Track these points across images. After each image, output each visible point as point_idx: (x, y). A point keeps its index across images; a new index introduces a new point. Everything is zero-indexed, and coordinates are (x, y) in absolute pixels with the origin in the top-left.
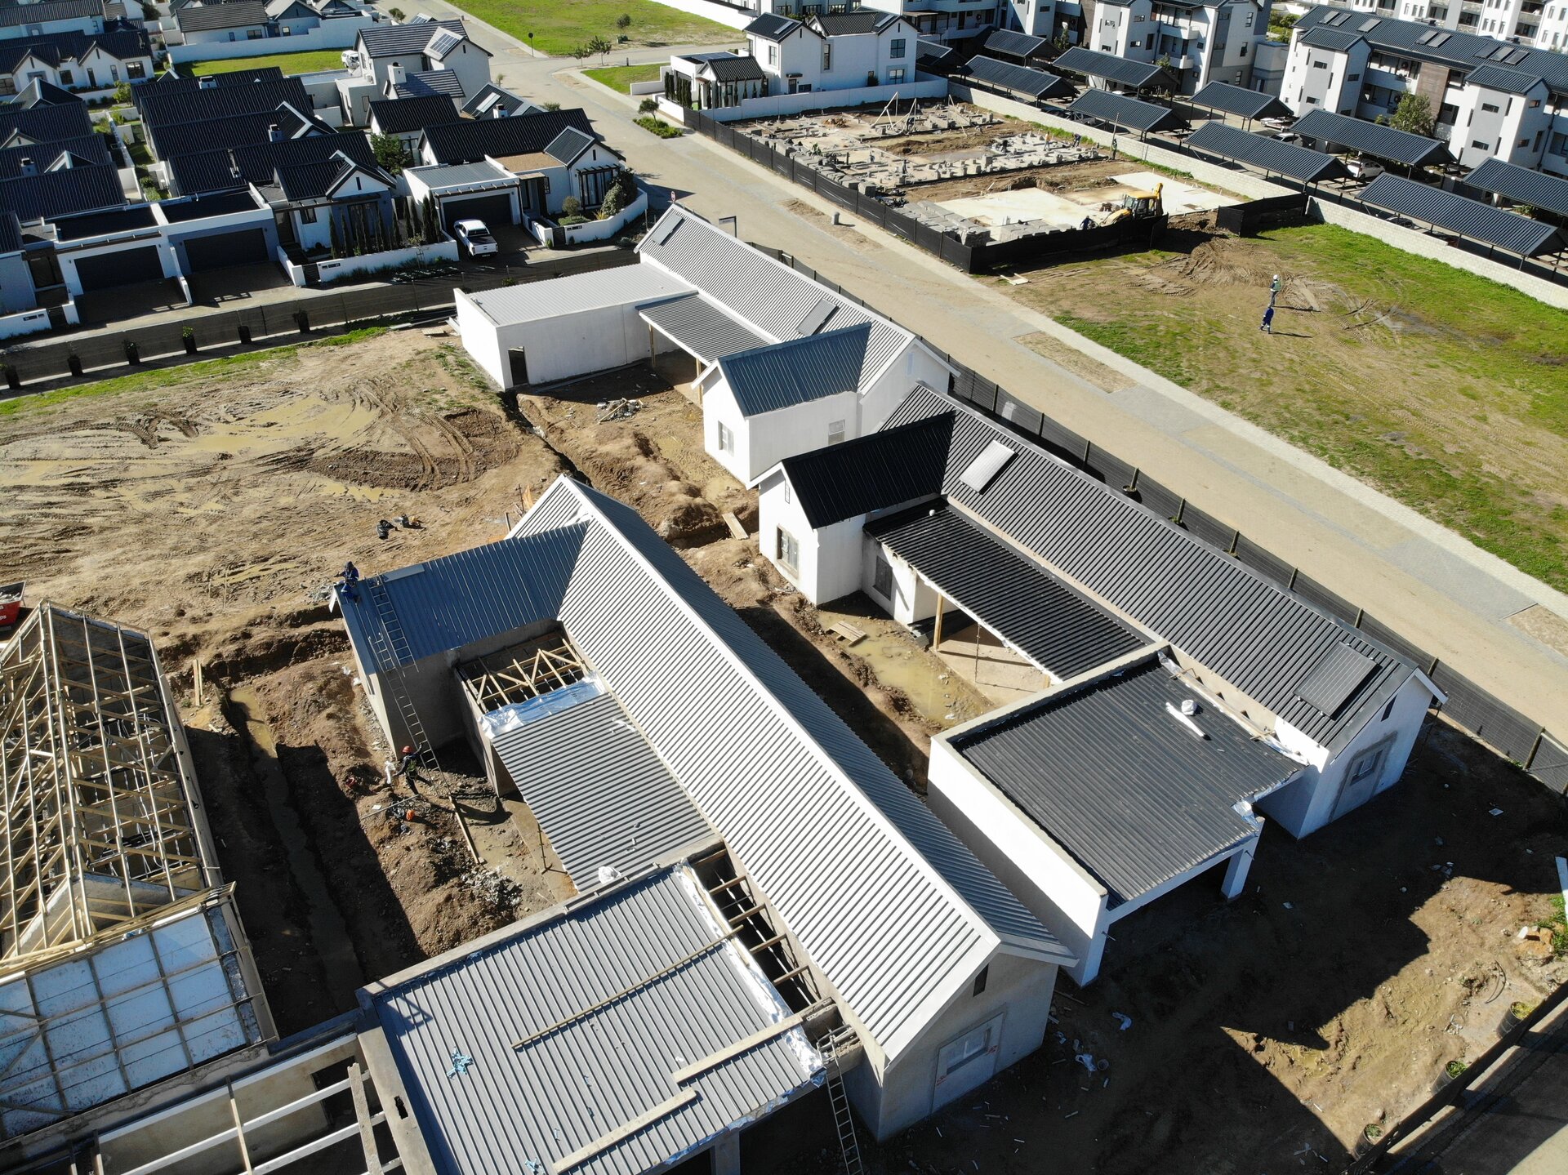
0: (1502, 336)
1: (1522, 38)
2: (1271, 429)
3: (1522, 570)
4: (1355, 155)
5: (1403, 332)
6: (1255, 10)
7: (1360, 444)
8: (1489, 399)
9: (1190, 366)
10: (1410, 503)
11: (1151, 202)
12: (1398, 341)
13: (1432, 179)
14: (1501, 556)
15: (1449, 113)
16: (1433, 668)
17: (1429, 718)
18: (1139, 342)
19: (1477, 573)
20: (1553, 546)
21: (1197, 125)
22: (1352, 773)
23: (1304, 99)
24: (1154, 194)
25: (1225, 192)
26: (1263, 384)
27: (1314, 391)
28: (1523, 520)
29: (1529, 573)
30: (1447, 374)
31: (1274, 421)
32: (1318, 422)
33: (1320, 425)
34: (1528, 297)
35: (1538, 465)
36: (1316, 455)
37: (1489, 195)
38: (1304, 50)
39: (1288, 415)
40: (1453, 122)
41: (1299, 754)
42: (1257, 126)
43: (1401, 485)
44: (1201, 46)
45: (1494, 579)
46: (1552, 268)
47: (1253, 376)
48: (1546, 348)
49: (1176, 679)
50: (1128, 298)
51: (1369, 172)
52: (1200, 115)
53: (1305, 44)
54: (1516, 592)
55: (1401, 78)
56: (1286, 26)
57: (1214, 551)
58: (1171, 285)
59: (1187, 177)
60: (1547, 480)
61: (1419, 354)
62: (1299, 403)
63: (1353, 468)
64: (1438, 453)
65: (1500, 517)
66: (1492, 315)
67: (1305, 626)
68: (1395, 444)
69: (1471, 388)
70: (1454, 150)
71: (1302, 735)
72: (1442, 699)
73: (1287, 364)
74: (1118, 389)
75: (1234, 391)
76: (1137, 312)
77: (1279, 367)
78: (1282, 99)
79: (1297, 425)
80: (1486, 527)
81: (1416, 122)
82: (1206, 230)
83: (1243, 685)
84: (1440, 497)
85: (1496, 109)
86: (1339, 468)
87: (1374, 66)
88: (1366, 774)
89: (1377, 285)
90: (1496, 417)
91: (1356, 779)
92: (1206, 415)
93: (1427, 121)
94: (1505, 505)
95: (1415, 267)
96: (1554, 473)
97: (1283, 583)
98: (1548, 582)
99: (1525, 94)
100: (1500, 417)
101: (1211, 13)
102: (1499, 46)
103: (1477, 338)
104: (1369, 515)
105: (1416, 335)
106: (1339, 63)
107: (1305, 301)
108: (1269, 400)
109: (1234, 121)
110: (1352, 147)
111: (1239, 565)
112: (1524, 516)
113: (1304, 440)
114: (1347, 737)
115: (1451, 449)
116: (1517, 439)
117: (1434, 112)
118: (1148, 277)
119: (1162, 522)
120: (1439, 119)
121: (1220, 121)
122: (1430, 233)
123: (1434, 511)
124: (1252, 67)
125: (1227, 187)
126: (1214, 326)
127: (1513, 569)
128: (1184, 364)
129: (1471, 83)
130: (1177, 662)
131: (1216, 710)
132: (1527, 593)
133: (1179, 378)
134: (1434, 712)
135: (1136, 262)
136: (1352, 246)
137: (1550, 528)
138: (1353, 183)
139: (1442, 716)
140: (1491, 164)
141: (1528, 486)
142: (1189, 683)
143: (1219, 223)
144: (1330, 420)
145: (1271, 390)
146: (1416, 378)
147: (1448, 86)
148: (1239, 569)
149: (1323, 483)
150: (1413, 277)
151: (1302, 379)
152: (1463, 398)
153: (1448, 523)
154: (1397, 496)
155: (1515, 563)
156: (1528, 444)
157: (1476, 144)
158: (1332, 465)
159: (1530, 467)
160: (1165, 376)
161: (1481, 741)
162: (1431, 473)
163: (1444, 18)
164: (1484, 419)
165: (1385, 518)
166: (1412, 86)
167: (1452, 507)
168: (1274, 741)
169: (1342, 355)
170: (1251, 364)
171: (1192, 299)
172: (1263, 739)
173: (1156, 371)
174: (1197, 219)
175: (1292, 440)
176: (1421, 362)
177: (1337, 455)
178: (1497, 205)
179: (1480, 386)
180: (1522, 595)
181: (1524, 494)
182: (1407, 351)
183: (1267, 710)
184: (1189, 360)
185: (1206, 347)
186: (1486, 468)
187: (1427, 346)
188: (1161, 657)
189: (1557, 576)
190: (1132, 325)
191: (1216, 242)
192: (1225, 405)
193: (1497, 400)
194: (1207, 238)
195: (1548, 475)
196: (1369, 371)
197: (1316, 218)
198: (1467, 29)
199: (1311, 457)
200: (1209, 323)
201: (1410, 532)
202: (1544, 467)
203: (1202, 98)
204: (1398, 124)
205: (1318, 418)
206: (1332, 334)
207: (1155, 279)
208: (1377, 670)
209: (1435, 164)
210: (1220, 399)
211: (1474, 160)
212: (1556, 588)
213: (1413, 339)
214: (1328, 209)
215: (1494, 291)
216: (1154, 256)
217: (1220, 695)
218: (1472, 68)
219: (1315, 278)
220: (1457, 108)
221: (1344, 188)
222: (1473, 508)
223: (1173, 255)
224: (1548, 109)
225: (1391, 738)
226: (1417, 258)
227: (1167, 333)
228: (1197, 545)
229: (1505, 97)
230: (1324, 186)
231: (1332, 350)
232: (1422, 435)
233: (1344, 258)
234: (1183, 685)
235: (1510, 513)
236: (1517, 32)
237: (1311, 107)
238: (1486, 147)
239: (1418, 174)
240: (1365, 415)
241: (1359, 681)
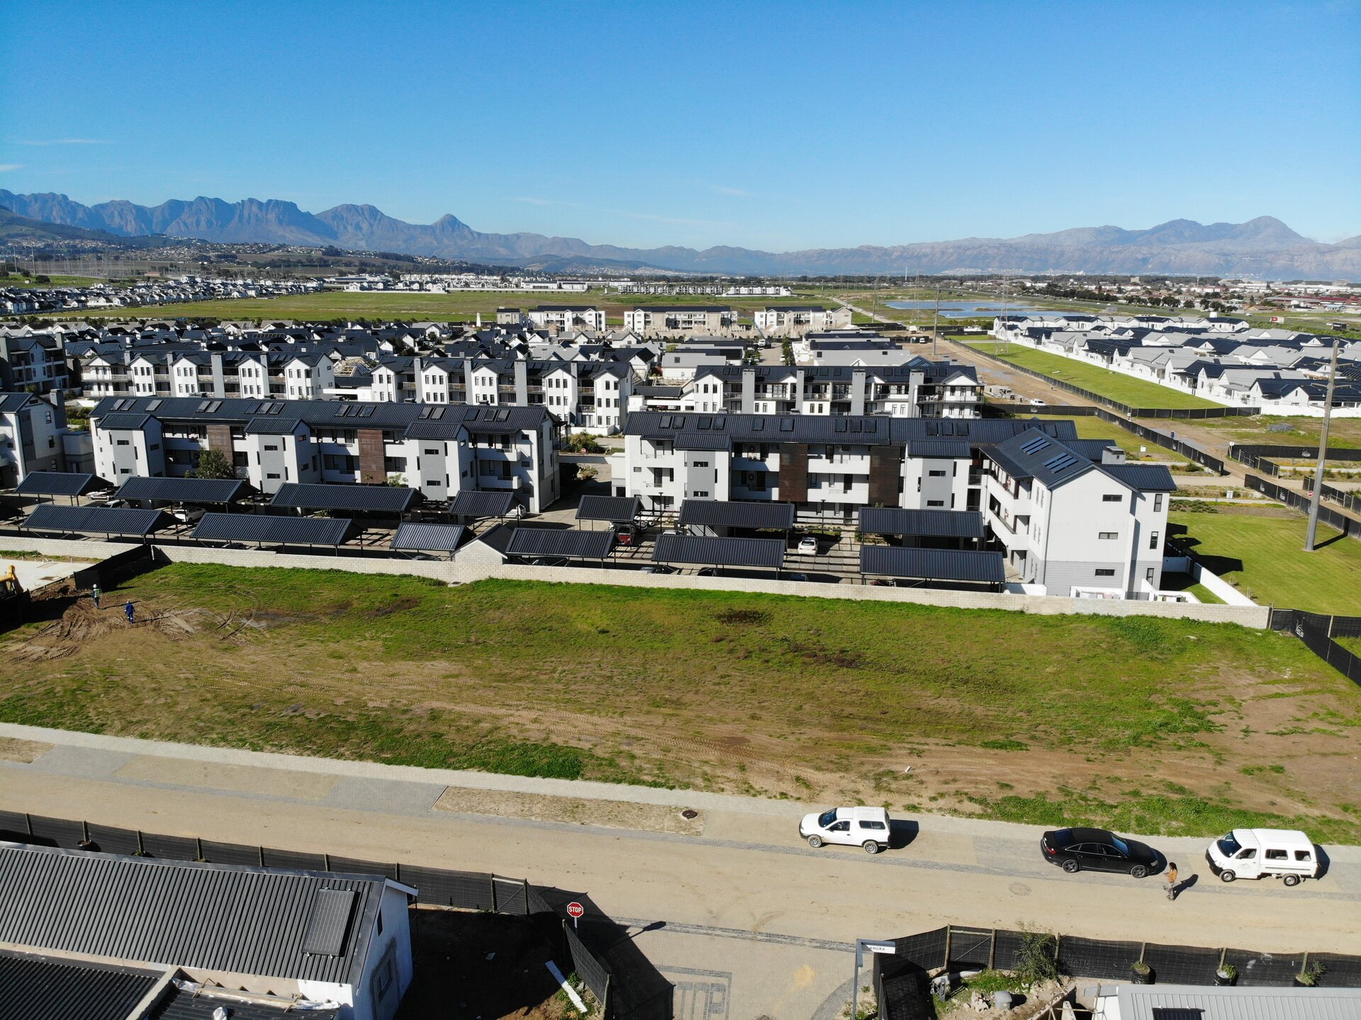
0: (341, 609)
1: (276, 395)
2: (192, 741)
3: (427, 767)
4: (178, 505)
5: (268, 627)
6: (51, 409)
7: (270, 724)
8: (352, 654)
9: (98, 714)
10: (327, 754)
11: (8, 584)
12: (268, 635)
13: (246, 509)
14: (409, 765)
15: (241, 458)
16: (397, 872)
17: (413, 914)
18: (42, 708)
19: (396, 785)
20: (440, 740)
21: (29, 510)
22: (377, 992)
23: (118, 471)
24: (9, 576)
25: (75, 559)
26: (169, 706)
27: (216, 697)
28: (413, 731)
29: (433, 767)
30: (315, 647)
31: (192, 733)
32: (229, 720)
33: (232, 722)
34: (351, 573)
35: (405, 687)
36: (239, 747)
37: (294, 510)
38: (105, 434)
39: (202, 724)
40: (246, 464)
41: (329, 1001)
42: (84, 501)
43: (315, 743)
44: (11, 445)
45: (410, 783)
46: (359, 548)
47: (159, 702)
48: (377, 604)
49: (198, 996)
50: (16, 672)
51: (194, 515)
52: (30, 502)
53: (103, 428)
54: (430, 785)
55: (194, 440)
56: (83, 417)
57: (183, 865)
58: (54, 649)
59: (35, 555)
60: (417, 695)
61: (288, 639)
62: (208, 711)
63: (272, 745)
64: (332, 708)
65: (396, 736)
66: (330, 594)
67: (287, 891)
68: (297, 714)
69: (336, 651)
70: (255, 483)
71: (324, 984)
72: (414, 892)
73: (184, 683)
74: (37, 757)
75: (147, 721)
76: (30, 683)
77: (179, 688)
78: (99, 474)
79: (213, 729)
80: (389, 749)
81: (217, 470)
82: (69, 595)
83: (257, 970)
84: (347, 740)
85: (275, 448)
86: (261, 750)
87: (169, 435)
88: (387, 986)
89: (233, 598)
90: (363, 666)
91: (381, 994)
92: (129, 750)
93: (227, 468)
94: (396, 726)
95: (259, 577)
96: (419, 688)
97: (253, 864)
98: (448, 767)
99: (292, 433)
100: (366, 664)
101: (11, 417)
102: (261, 403)
103: (326, 614)
104: (300, 777)
105: (279, 626)
106: (138, 438)
107: (180, 628)
108: (180, 718)
109: (62, 501)
110: (173, 500)
111: (210, 867)
112: (412, 728)
113: (224, 739)
114: (358, 964)
115: (340, 701)
116: (384, 675)
117: (230, 461)
118: (29, 648)
119: (126, 860)
120: (235, 464)
121: (50, 503)
122: (260, 549)
123: (347, 753)
124: (63, 454)
125: (76, 555)
126: (107, 673)
127: (421, 770)
128: (92, 714)
129: (249, 433)
130: (192, 981)
131: (245, 1003)
132: (438, 782)
133: (91, 727)
134: (413, 906)
135: (13, 638)
136: (200, 576)
137: (433, 728)
138: (185, 527)
139: (421, 906)
140: (286, 488)
141: (405, 705)
142: (211, 993)
143: (78, 586)
144: (238, 715)
145: (179, 708)
146: (292, 658)
147: (233, 439)
148: (211, 870)
149: (253, 768)
150: (260, 584)
151: (202, 690)
152: (333, 661)
153: (361, 757)
154: (315, 753)
155: (420, 764)
156: (392, 675)
157: (270, 476)
158: (254, 750)
159: (401, 691)
160: (77, 730)
161: (456, 909)
162: (333, 725)
163: (212, 390)
164: (355, 670)
165: (314, 774)
166: (205, 444)
167: (359, 744)
168: (304, 1002)
169: (228, 661)
170: (153, 694)
171: (78, 656)
172: (295, 1006)
173: (68, 728)
174: (57, 588)
175: (214, 743)
176: (292, 645)
177: (255, 741)
178: (302, 515)
179: (341, 647)
180: (436, 785)
181: (405, 712)
182: (277, 641)
183: (287, 979)
184: (95, 709)
185: (107, 693)
186: (371, 705)
187: (290, 632)
188: (176, 982)
189: (452, 760)
190: (28, 695)
191: (82, 602)
192: (144, 736)
193: (358, 652)
194: (72, 601)
195: (415, 691)
196: (254, 666)
197: (164, 561)
198: (234, 395)
199: (236, 751)
200: (101, 671)
201: (336, 776)
202: (410, 687)
203: (25, 487)
204: (204, 475)
205: (228, 716)
206: (213, 647)
207: (37, 649)
208: (357, 897)
209: (244, 497)
210: (137, 732)
211: (273, 487)
212: (455, 768)
213: (278, 630)
214: (170, 552)
215: (324, 577)
216: (28, 630)
217: (243, 989)
218: (247, 422)
219: (181, 608)
220: (246, 453)
221: (178, 532)
222: (374, 738)
223: (46, 623)
224: (313, 440)
225: (392, 945)
226: (256, 569)
227: (65, 691)
228: (167, 867)
229: (280, 437)
230: (160, 534)
231: (218, 660)
232: (314, 700)
233: (200, 585)
234: (206, 997)
235: (401, 730)
236: (271, 391)
237: (126, 476)
238: (278, 476)
239: (233, 508)
240: (265, 701)
241: (348, 913)
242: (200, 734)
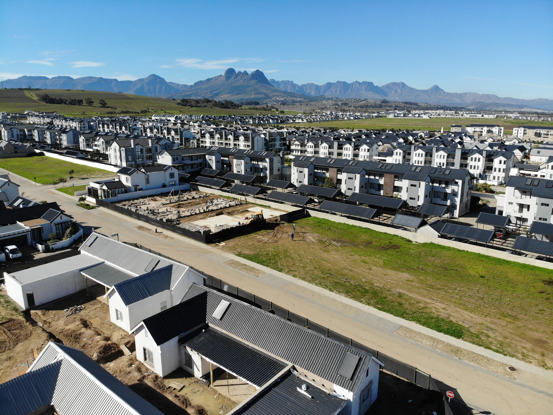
0: (368, 244)
1: (355, 158)
2: (310, 282)
3: (395, 316)
4: (316, 196)
5: (341, 246)
6: (280, 158)
7: (337, 283)
8: (370, 263)
9: (281, 265)
10: (356, 300)
11: (260, 216)
12: (340, 249)
13: (339, 200)
14: (387, 312)
15: (339, 181)
16: (377, 354)
17: (381, 372)
18: (264, 259)
19: (381, 319)
20: (401, 306)
21: (269, 192)
22: (362, 399)
23: (298, 182)
24: (260, 213)
25: (281, 211)
26: (304, 267)
27: (319, 268)
28: (390, 299)
29: (397, 316)
30: (356, 257)
31: (310, 279)
32: (323, 277)
33: (324, 278)
34: (374, 231)
35: (390, 281)
36: (325, 288)
37: (356, 203)
38: (296, 168)
39: (313, 277)
40: (341, 184)
41: (344, 396)
42: (286, 191)
43: (352, 294)
44: (266, 169)
45: (387, 320)
46: (378, 221)
47: (300, 265)
48: (383, 245)
49: (298, 377)
50: (258, 245)
51: (320, 200)
52: (270, 189)
53: (295, 166)
54: (395, 323)
55: (324, 173)
56: (290, 162)
57: (301, 327)
58: (271, 240)
59: (269, 207)
60: (394, 285)
61: (347, 252)
62: (316, 272)
63: (337, 291)
64: (360, 282)
65: (383, 299)
66: (365, 237)
67: (335, 348)
68: (347, 281)
69: (365, 260)
70: (343, 191)
71: (343, 389)
72: (383, 365)
73: (310, 260)
74: (260, 276)
75: (296, 271)
76: (262, 250)
77: (308, 262)
78: (292, 182)
79: (317, 279)
80: (380, 304)
81: (331, 185)
82: (278, 222)
83: (321, 374)
84: (364, 296)
85: (352, 179)
86: (333, 291)
87: (316, 171)
88: (367, 398)
89: (330, 233)
90: (374, 268)
91: (364, 400)
92: (289, 280)
93: (334, 184)
94: (384, 295)
95: (339, 226)
96: (395, 283)
97: (324, 335)
98: (403, 318)
99: (359, 173)
100: (375, 268)
101: (267, 160)
102: (349, 161)
103: (362, 245)
104: (346, 305)
105: (344, 246)
106: (306, 171)
107: (311, 240)
108: (307, 272)
109: (280, 190)
110: (314, 194)
111: (310, 331)
112: (390, 298)
113: (320, 284)
114: (357, 386)
115: (364, 280)
116: (382, 274)
117: (335, 182)
118: (263, 238)
119: (282, 320)
120: (337, 183)
121: (276, 190)
122: (341, 216)
123: (364, 301)
124: (282, 174)
125: (281, 209)
126: (286, 251)
127: (392, 316)
128: (279, 264)
129: (344, 172)
130: (297, 371)
131: (314, 386)
132: (398, 323)
133: (278, 269)
134: (381, 370)
135: (259, 234)
136: (320, 222)
137: (399, 300)
138: (317, 204)
139: (384, 371)
140: (354, 194)
141: (389, 288)
142: (303, 378)
143: (281, 220)
144: (326, 276)
145: (307, 269)
146: (348, 259)
147: (337, 174)
148: (310, 332)
149: (329, 298)
150: (340, 229)
151: (315, 264)
152: (363, 264)
153: (369, 304)
154: (352, 298)
155: (392, 314)
156: (385, 275)
157: (349, 189)
158: (330, 291)
159: (388, 282)
160: (274, 269)
161: (398, 377)
162: (360, 289)
163: (333, 155)
164: (371, 269)
165: (350, 306)
166: (328, 175)
167: (369, 299)
168: (334, 393)
169: (325, 255)
170: (299, 262)
171: (277, 244)
172: (331, 393)
173: (271, 268)
174: (274, 219)
175: (316, 284)
176: (348, 254)
177: (331, 287)
178: (358, 205)
179: (367, 259)
180: (397, 324)
181: (389, 291)
182: (343, 251)
183: (330, 382)
184: (280, 263)
185: (285, 258)
186: (375, 284)
187: (348, 249)
188: (292, 370)
189: (406, 316)
190: (261, 254)
191: (281, 225)
192: (294, 276)
193: (373, 262)
194: (278, 224)
195: (394, 283)
196: (334, 259)
197: (308, 215)
198: (340, 157)
199: (324, 289)
200: (284, 250)
201: (359, 309)
202: (392, 281)
203: (269, 184)
204: (326, 186)
205: (323, 276)
206: (321, 249)
207: (265, 239)
208: (360, 359)
209: (338, 196)
210: (292, 274)
211: (349, 193)
212: (406, 319)
213: (344, 248)
214: (311, 212)
215: (364, 230)
216: (264, 232)
217: (314, 380)
218: (343, 168)
219: (312, 233)
220: (341, 180)
221: (314, 206)
222: (375, 298)
223: (269, 231)
224: (367, 177)
225: (371, 383)
226: (339, 223)
227: (272, 255)
228: (295, 326)
229: (354, 175)
230: (309, 206)
231: (322, 254)
232: (354, 277)
233: (319, 226)
234: (301, 379)
235: (386, 298)
236: (354, 156)
237: (301, 184)
238: (352, 189)
239: (334, 199)
240: (336, 273)
241: (356, 364)
242: (312, 280)
